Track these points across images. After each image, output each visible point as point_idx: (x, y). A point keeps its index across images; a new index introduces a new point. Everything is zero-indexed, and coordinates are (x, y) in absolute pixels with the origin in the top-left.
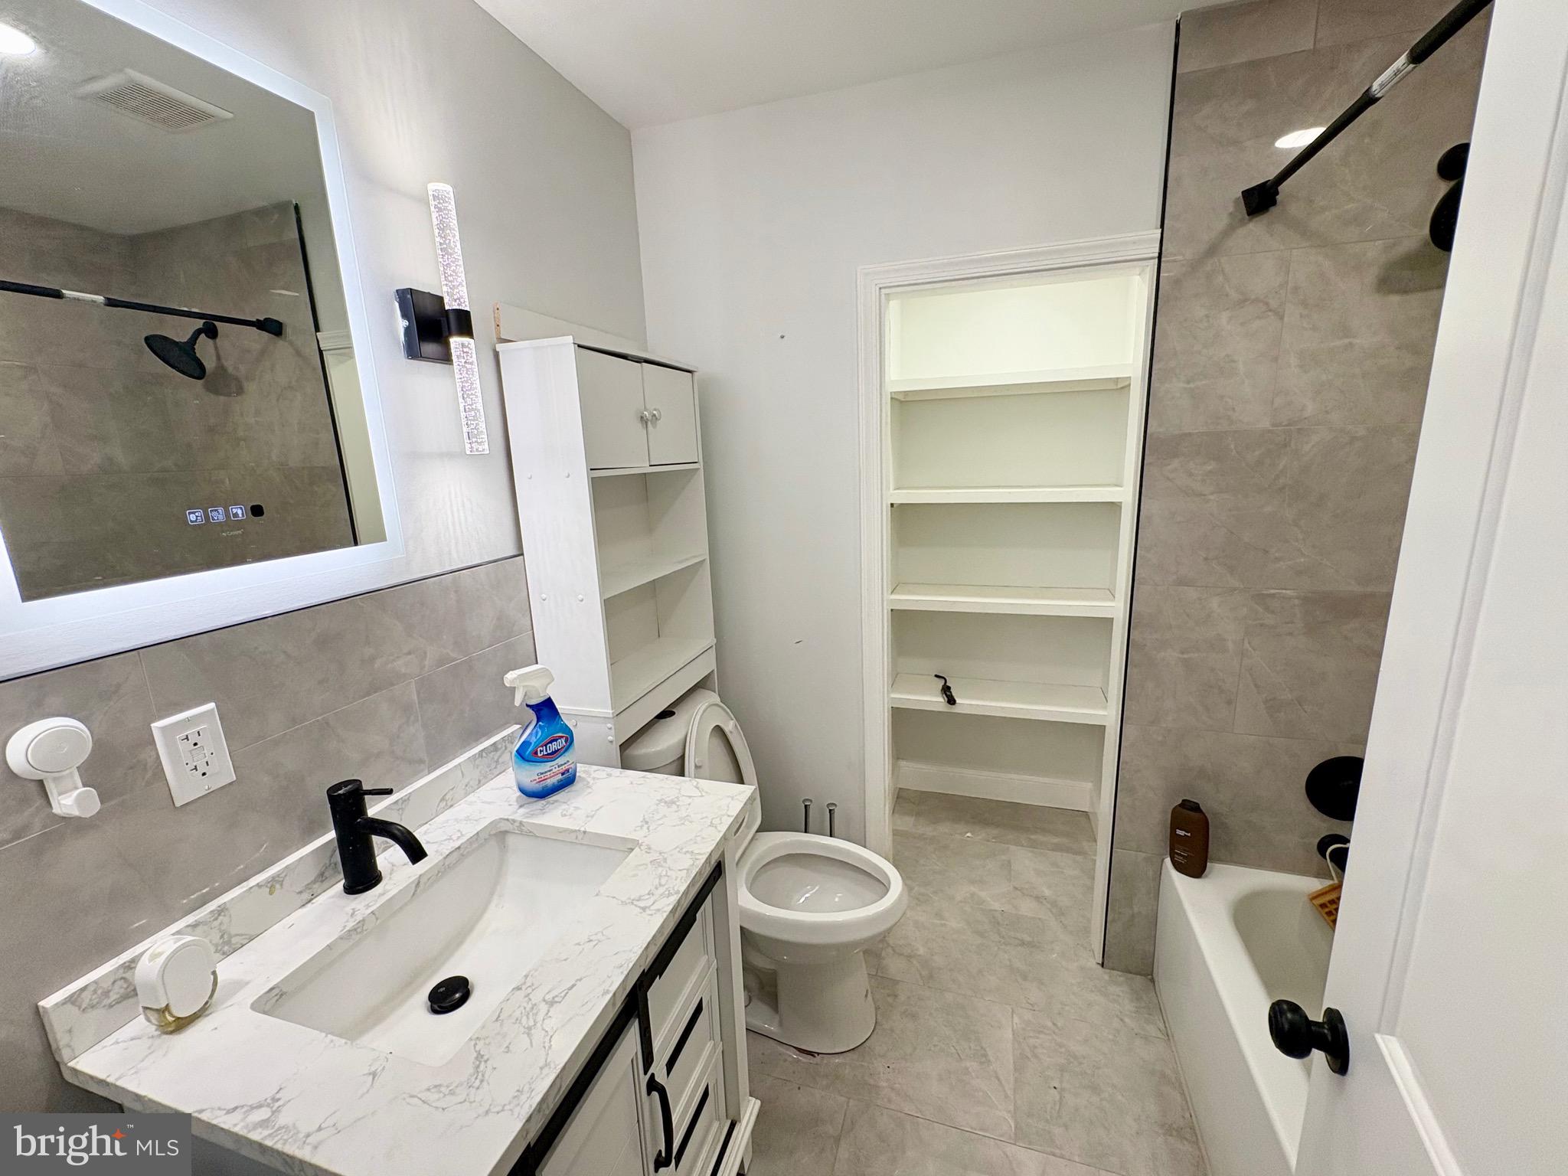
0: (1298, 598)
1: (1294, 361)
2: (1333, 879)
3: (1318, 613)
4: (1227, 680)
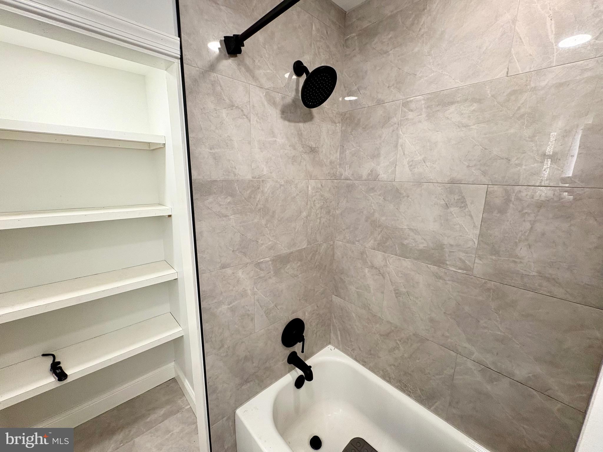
0: (271, 260)
1: (256, 144)
3: (278, 265)
4: (250, 310)
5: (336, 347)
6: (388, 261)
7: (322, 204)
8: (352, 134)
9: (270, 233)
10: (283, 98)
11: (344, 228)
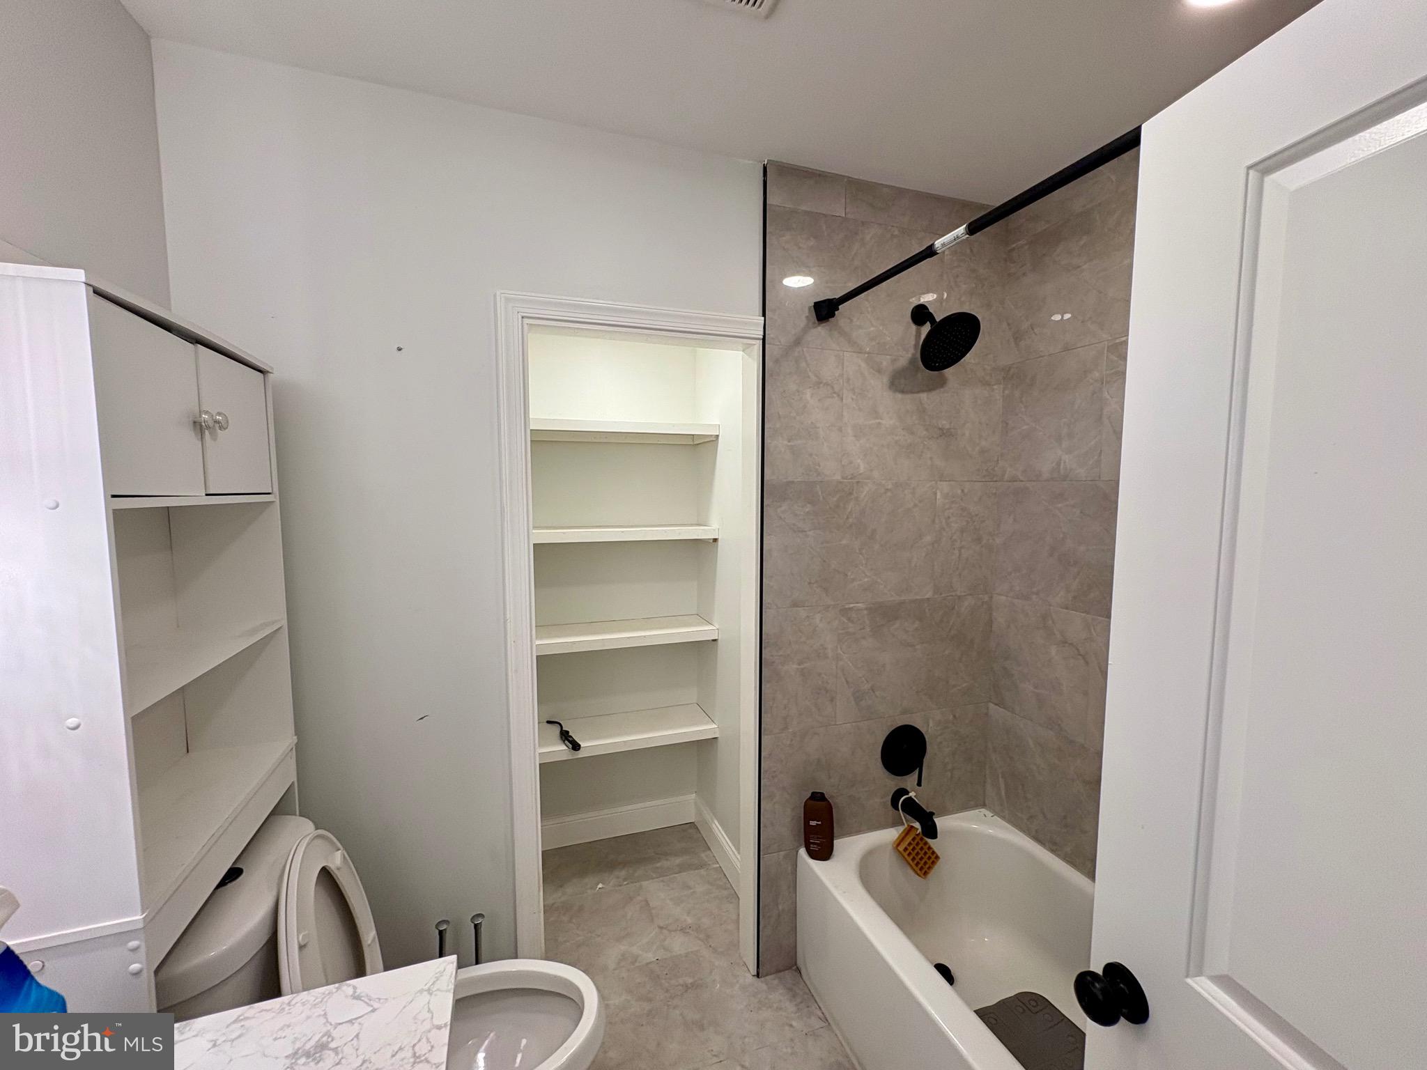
0: (866, 609)
1: (850, 431)
2: (903, 824)
3: (878, 619)
4: (829, 681)
5: (996, 813)
6: (1093, 630)
7: (965, 523)
8: (1021, 402)
9: (866, 564)
10: (894, 361)
11: (1010, 570)
